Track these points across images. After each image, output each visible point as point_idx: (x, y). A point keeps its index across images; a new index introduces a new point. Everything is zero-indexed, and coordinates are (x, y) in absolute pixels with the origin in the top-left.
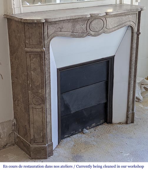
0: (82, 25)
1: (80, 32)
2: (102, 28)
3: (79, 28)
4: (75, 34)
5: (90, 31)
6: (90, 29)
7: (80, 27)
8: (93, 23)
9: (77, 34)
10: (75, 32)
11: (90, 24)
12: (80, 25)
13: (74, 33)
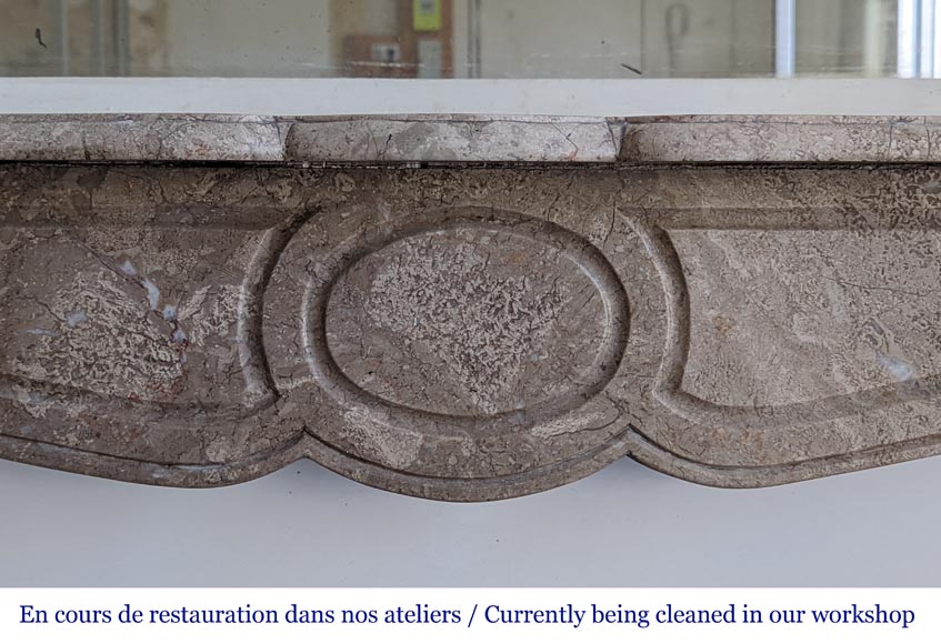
0: (175, 291)
1: (139, 386)
2: (589, 372)
3: (112, 321)
4: (41, 407)
5: (339, 397)
6: (329, 363)
7: (129, 305)
8: (388, 277)
9: (74, 410)
10: (37, 372)
11: (326, 292)
12: (136, 284)
13: (24, 397)
